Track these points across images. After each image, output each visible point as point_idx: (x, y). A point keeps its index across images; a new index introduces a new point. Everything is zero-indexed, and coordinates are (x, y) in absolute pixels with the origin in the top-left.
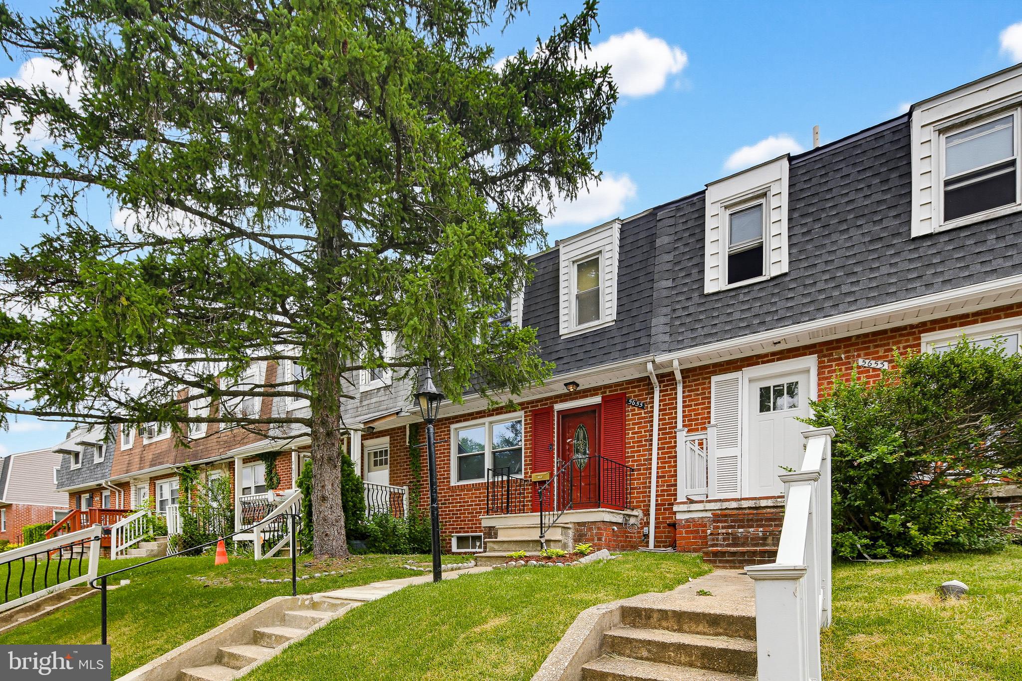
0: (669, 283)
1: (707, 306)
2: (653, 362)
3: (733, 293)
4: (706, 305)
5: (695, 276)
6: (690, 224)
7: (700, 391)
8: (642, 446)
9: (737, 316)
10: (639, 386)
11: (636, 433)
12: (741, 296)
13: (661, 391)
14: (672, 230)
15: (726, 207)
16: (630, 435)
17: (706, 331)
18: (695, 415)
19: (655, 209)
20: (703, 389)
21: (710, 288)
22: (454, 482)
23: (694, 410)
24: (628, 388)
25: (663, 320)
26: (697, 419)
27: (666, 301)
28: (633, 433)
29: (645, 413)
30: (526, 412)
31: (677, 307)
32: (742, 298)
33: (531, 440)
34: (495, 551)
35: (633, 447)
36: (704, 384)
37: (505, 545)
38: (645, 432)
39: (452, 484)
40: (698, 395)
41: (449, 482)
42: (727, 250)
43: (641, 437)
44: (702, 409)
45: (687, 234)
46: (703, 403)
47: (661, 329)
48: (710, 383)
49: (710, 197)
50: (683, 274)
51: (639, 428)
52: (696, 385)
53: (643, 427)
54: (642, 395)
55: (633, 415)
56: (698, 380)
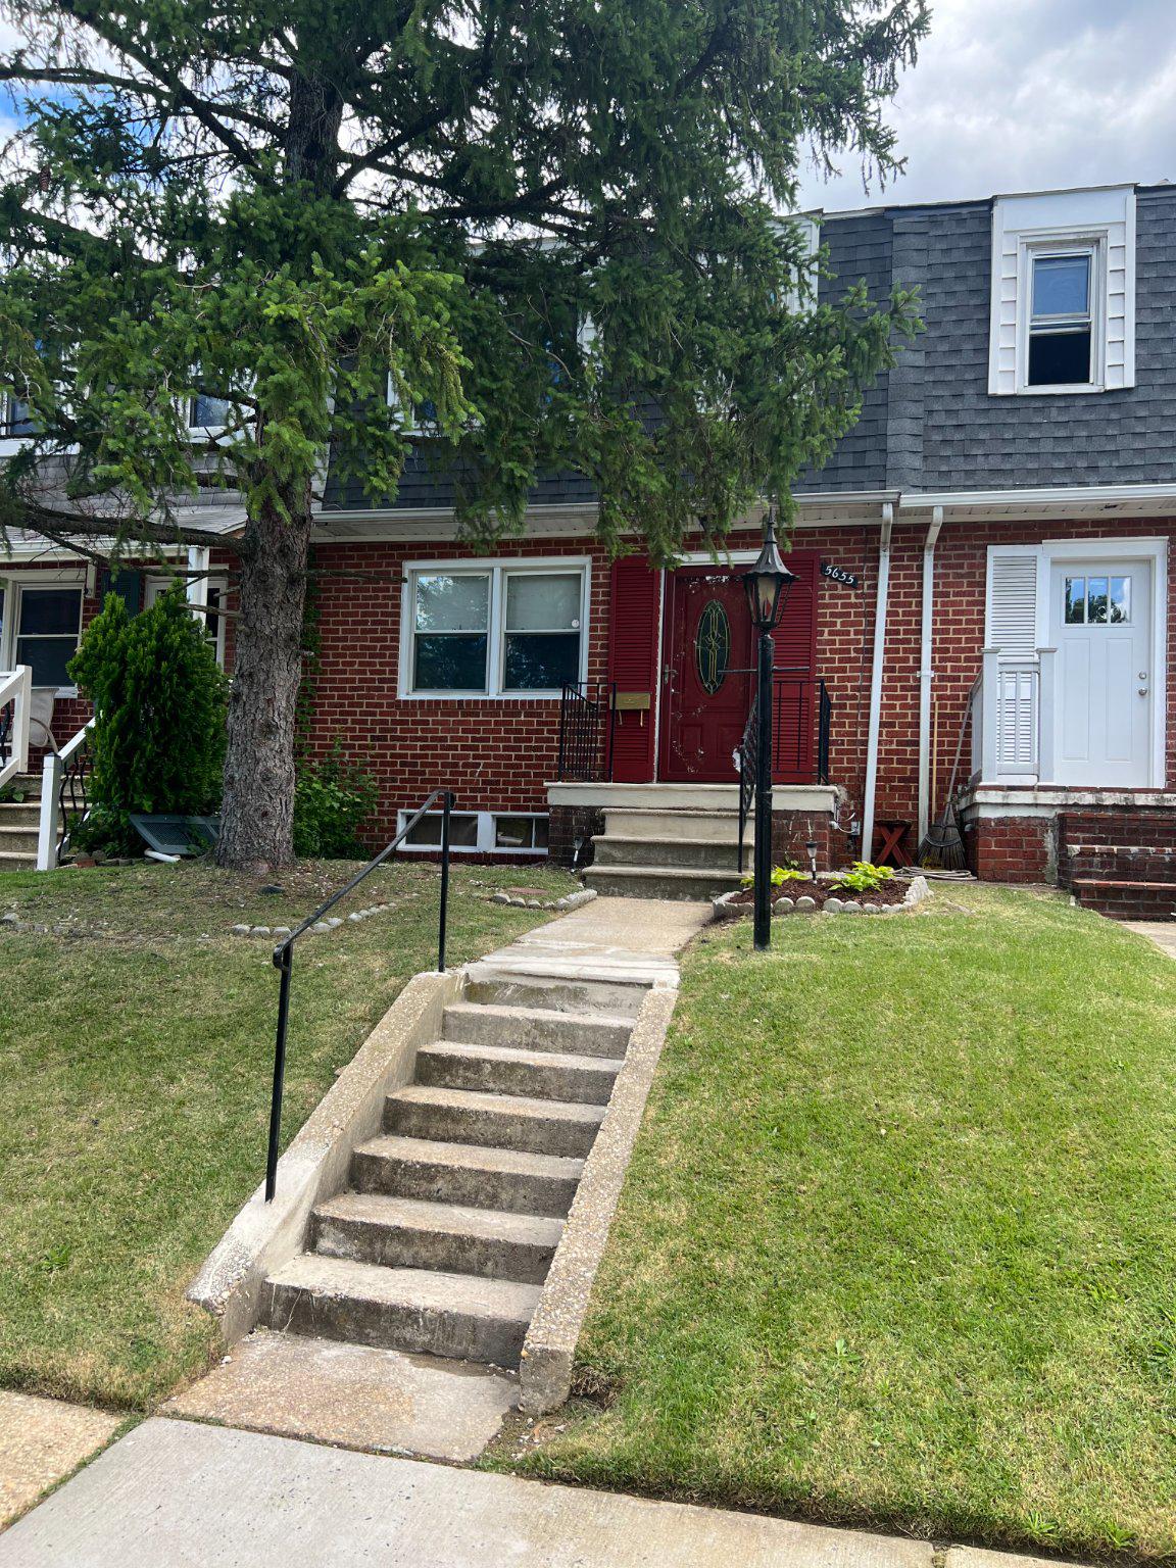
0: (919, 359)
1: (992, 418)
2: (896, 504)
3: (1039, 404)
4: (992, 414)
5: (969, 358)
6: (956, 256)
7: (965, 570)
8: (850, 660)
9: (1047, 446)
10: (848, 542)
11: (838, 633)
12: (1054, 412)
13: (892, 559)
14: (921, 259)
15: (1030, 246)
16: (826, 636)
17: (995, 462)
18: (955, 613)
19: (888, 209)
20: (971, 566)
21: (998, 386)
22: (405, 691)
23: (953, 604)
24: (824, 543)
25: (909, 426)
26: (959, 622)
27: (914, 393)
28: (831, 633)
29: (857, 596)
30: (595, 560)
31: (936, 407)
32: (1054, 415)
33: (607, 620)
34: (614, 862)
35: (832, 660)
36: (973, 557)
37: (639, 852)
38: (857, 633)
39: (402, 696)
40: (962, 576)
41: (394, 689)
42: (1028, 324)
43: (849, 642)
44: (969, 603)
45: (950, 274)
46: (972, 594)
47: (907, 443)
48: (984, 556)
49: (1002, 219)
50: (945, 347)
51: (843, 624)
52: (958, 557)
53: (852, 624)
54: (852, 560)
55: (832, 597)
56: (962, 548)
